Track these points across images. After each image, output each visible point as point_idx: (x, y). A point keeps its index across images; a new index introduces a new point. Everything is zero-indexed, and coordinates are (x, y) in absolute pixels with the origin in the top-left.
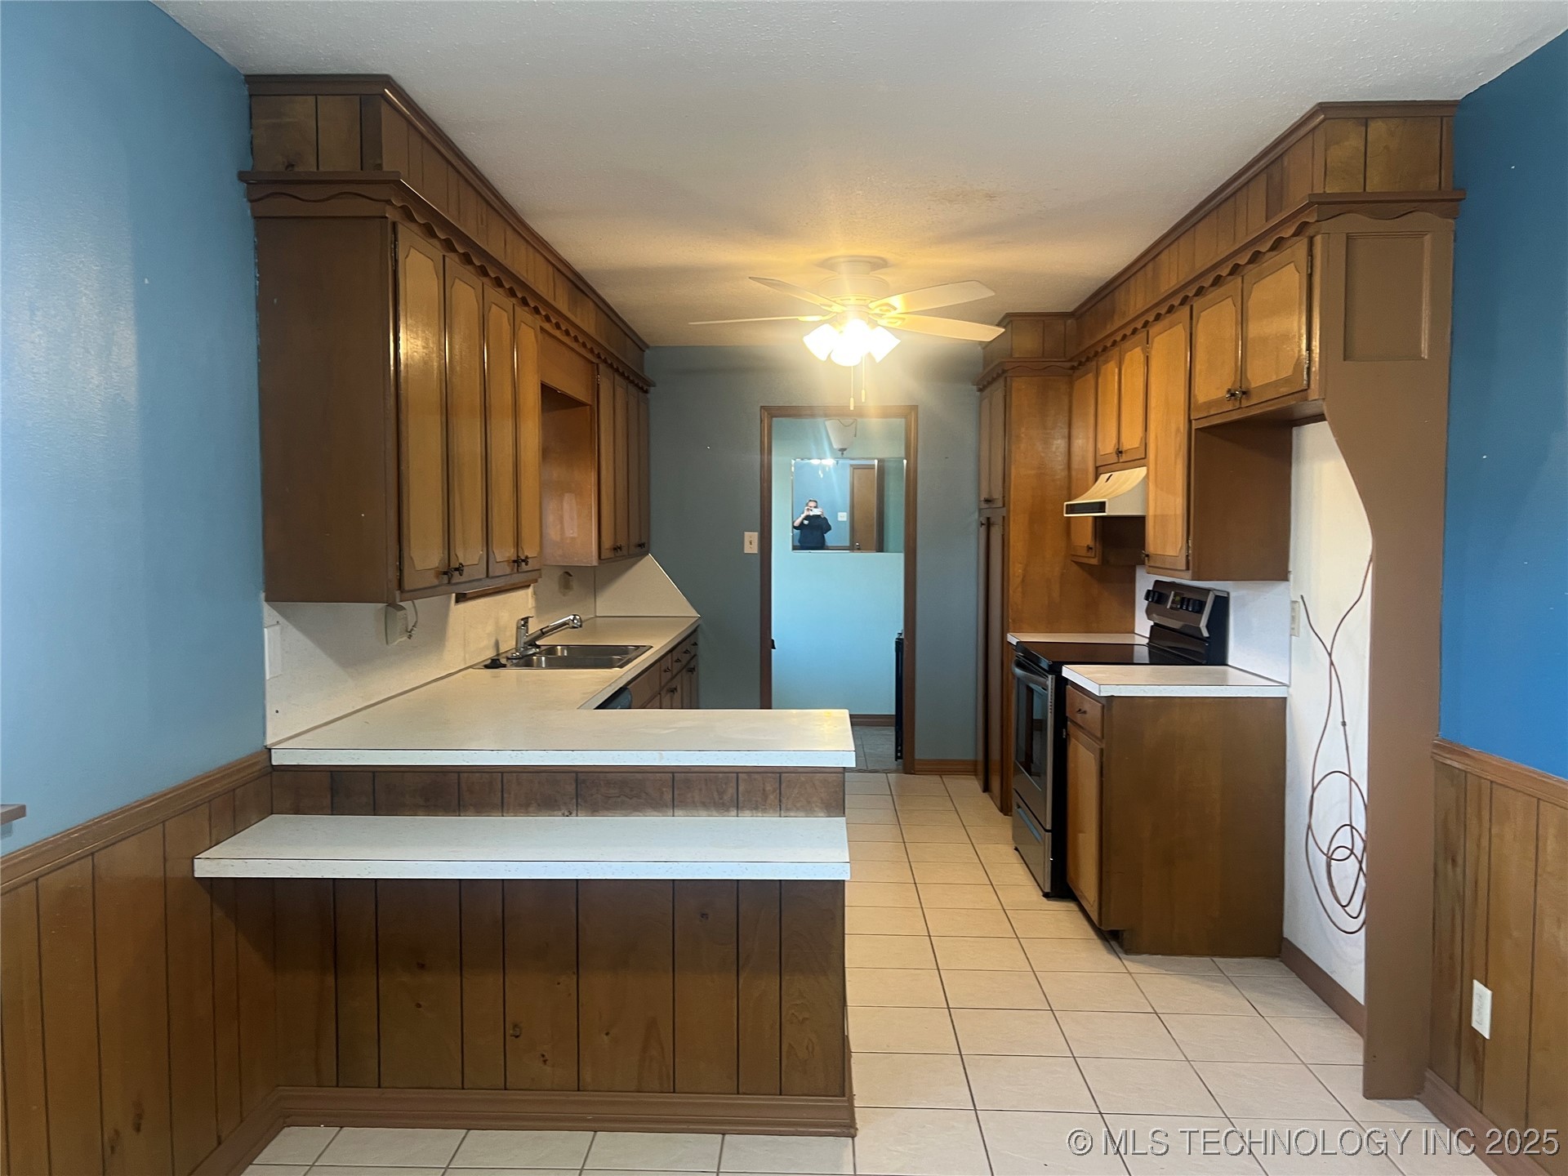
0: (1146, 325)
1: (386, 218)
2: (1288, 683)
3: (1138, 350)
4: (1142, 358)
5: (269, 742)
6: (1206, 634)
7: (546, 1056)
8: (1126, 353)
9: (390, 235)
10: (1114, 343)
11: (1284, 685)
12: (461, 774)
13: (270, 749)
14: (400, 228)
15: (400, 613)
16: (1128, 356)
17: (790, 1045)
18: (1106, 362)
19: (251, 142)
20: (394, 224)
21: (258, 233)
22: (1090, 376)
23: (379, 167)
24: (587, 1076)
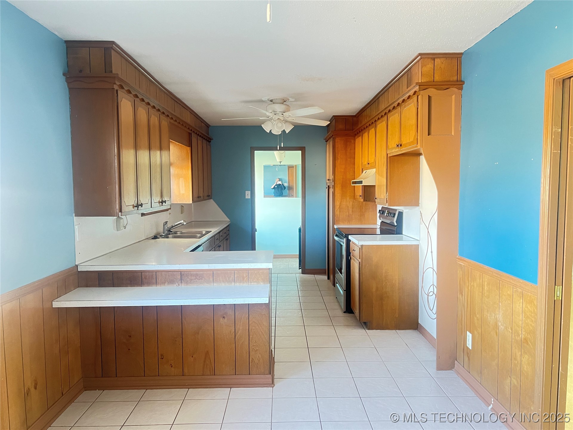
0: (375, 121)
1: (114, 89)
2: (419, 240)
3: (373, 129)
4: (374, 132)
5: (77, 264)
6: (396, 224)
7: (172, 364)
8: (370, 130)
9: (115, 95)
10: (367, 127)
11: (418, 240)
12: (142, 273)
13: (77, 266)
14: (119, 92)
15: (121, 220)
16: (370, 131)
17: (252, 358)
18: (365, 133)
19: (67, 63)
20: (117, 91)
21: (70, 93)
22: (360, 138)
23: (111, 72)
24: (186, 371)
